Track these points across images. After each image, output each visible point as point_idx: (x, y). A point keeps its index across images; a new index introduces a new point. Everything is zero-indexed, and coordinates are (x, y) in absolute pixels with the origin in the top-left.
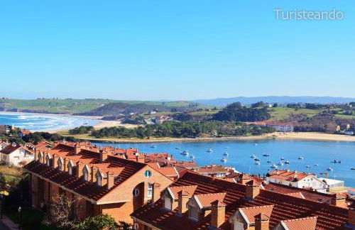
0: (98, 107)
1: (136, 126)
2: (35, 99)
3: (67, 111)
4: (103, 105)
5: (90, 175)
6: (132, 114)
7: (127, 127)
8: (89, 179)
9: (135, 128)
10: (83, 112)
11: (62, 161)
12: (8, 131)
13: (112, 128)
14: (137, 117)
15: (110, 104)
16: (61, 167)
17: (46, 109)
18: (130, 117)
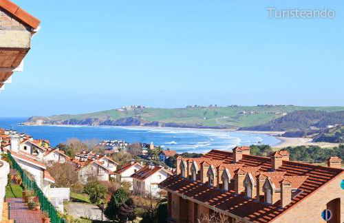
0: (277, 117)
1: (337, 145)
2: (184, 107)
3: (230, 124)
4: (284, 114)
5: (254, 189)
6: (330, 127)
7: (322, 147)
8: (254, 195)
9: (335, 148)
10: (255, 125)
11: (214, 171)
12: (145, 151)
13: (299, 148)
14: (339, 131)
15: (296, 112)
16: (212, 181)
17: (199, 121)
18: (327, 131)
